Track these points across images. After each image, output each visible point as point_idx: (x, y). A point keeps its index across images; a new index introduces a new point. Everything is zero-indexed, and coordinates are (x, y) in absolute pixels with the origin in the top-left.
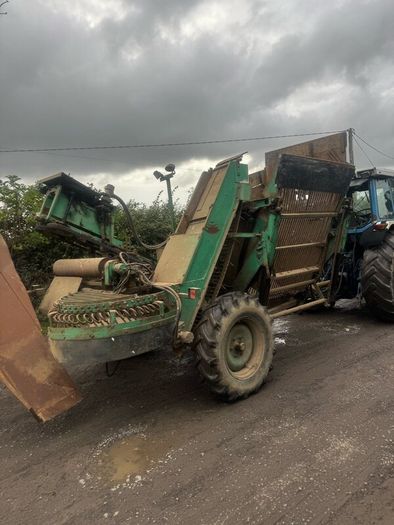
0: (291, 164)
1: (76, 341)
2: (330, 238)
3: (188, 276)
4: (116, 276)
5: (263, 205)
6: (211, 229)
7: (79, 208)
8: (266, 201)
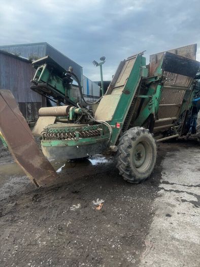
0: (170, 58)
1: (57, 147)
2: (184, 101)
3: (114, 117)
4: (76, 115)
5: (154, 80)
6: (126, 92)
7: (54, 77)
8: (156, 78)
